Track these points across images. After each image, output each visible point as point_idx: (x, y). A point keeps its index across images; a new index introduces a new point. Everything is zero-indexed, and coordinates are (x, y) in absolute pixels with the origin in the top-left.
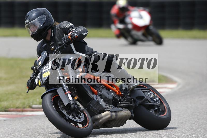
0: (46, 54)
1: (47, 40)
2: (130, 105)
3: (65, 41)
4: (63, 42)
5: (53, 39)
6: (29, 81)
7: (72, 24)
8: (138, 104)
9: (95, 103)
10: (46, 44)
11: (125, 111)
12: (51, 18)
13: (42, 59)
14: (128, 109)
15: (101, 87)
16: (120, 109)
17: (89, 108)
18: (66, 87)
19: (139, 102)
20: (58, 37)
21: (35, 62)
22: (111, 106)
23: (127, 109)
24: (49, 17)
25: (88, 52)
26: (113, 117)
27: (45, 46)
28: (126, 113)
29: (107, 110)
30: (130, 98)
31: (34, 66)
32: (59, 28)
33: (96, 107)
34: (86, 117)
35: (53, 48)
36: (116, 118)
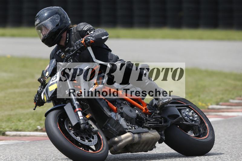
0: (54, 62)
2: (158, 125)
4: (75, 48)
5: (68, 44)
6: (36, 95)
7: (91, 26)
8: (169, 124)
9: (114, 122)
10: (60, 51)
11: (151, 133)
12: (67, 18)
13: (50, 68)
14: (156, 130)
15: (124, 103)
16: (145, 130)
17: (107, 129)
18: (76, 103)
21: (43, 72)
22: (134, 127)
24: (64, 17)
25: (112, 60)
28: (154, 135)
29: (129, 132)
30: (159, 116)
31: (41, 77)
32: (75, 31)
33: (115, 127)
34: (101, 140)
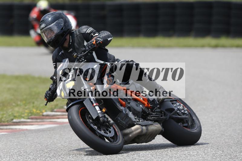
1: (64, 47)
2: (160, 118)
3: (90, 47)
5: (72, 46)
6: (47, 92)
7: (93, 29)
8: (168, 117)
9: (124, 116)
10: (63, 52)
11: (155, 125)
14: (159, 123)
16: (150, 122)
17: (117, 122)
18: (92, 98)
19: (169, 114)
20: (77, 44)
22: (141, 119)
23: (157, 123)
25: (111, 59)
26: (144, 131)
27: (62, 53)
28: (157, 127)
29: (137, 124)
30: (159, 110)
32: (78, 34)
33: (124, 120)
35: (76, 55)
36: (146, 133)
